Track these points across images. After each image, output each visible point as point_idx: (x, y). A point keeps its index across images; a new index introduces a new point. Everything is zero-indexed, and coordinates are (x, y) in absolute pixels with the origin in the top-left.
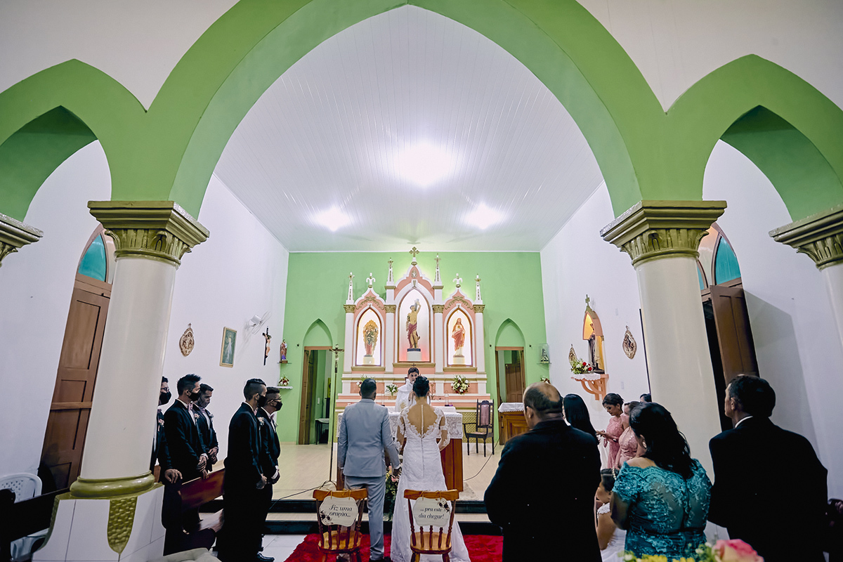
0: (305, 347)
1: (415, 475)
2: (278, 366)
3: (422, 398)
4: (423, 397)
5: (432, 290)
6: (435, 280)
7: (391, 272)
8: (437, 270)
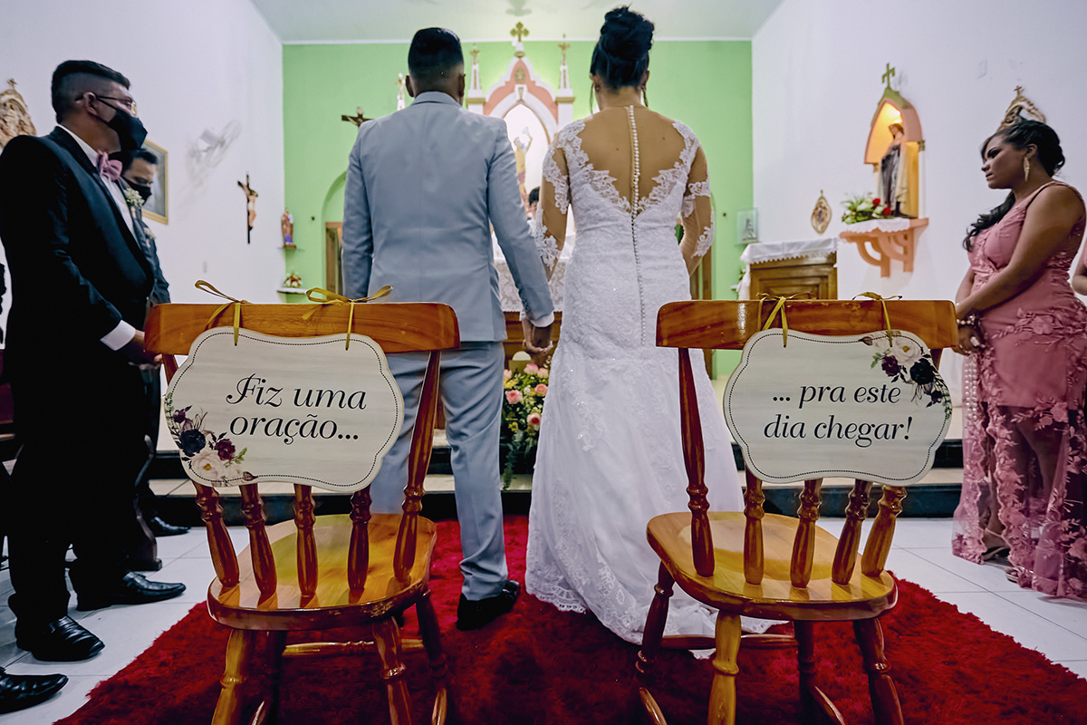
0: (327, 224)
1: (611, 337)
2: (279, 256)
3: (627, 91)
4: (630, 89)
5: (555, 105)
6: (559, 87)
7: (475, 71)
8: (562, 68)
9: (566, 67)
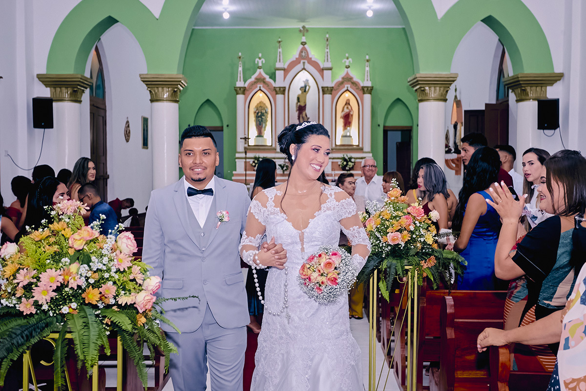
5: (321, 71)
6: (324, 61)
7: (280, 52)
8: (326, 50)
9: (328, 50)
